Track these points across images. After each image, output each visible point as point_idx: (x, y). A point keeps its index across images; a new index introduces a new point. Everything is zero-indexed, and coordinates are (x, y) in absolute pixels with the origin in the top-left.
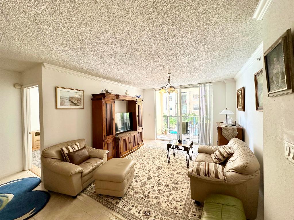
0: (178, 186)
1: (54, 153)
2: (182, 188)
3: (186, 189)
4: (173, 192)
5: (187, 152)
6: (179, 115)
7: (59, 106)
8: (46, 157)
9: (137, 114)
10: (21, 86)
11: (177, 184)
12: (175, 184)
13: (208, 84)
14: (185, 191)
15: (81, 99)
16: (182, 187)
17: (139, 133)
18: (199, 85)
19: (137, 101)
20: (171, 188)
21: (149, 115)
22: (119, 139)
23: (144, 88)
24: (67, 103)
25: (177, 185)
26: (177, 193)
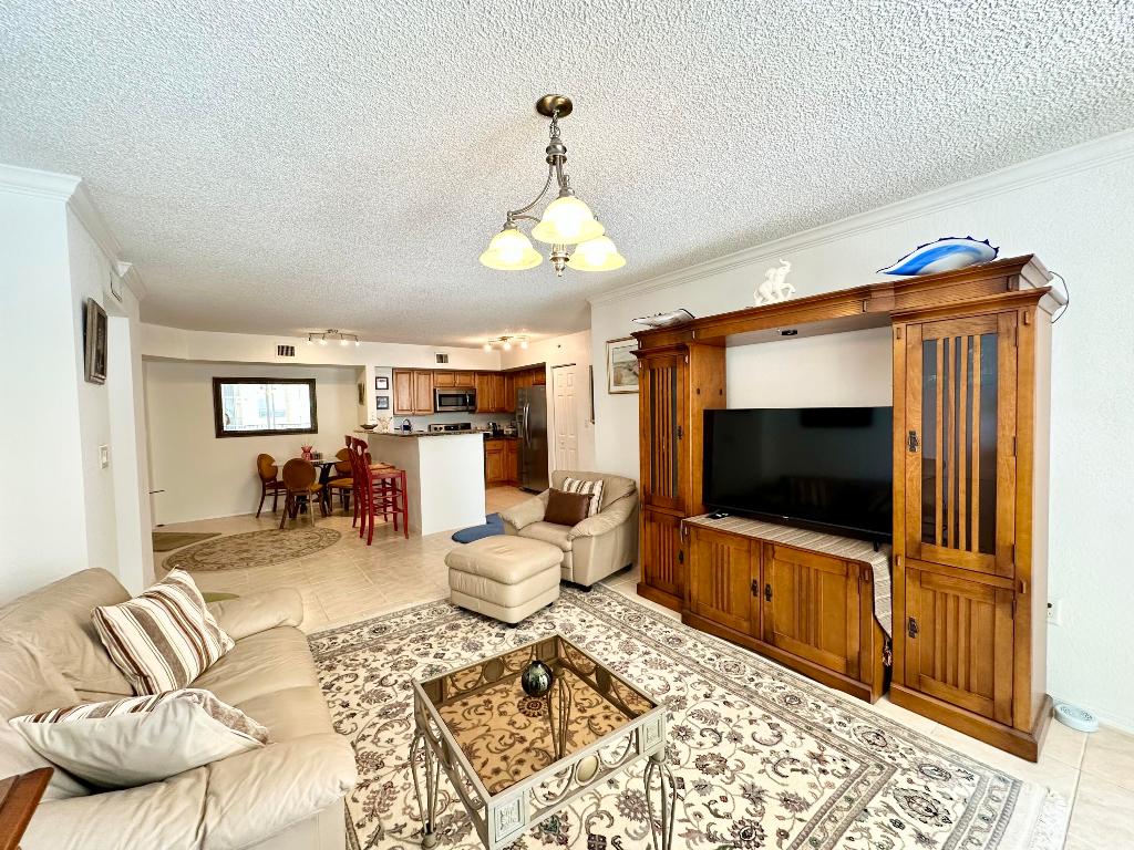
0: (376, 708)
2: (353, 715)
3: (341, 722)
4: (370, 686)
7: (613, 388)
11: (384, 714)
12: (391, 707)
14: (339, 714)
16: (359, 716)
20: (389, 690)
24: (628, 377)
25: (379, 708)
26: (357, 692)
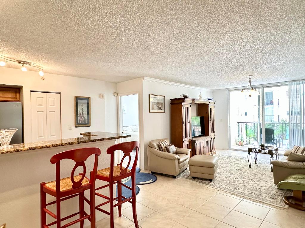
1: (155, 145)
5: (271, 155)
6: (261, 122)
7: (151, 111)
8: (152, 147)
9: (210, 119)
10: (118, 94)
13: (301, 82)
15: (163, 103)
17: (212, 138)
18: (288, 83)
19: (209, 104)
21: (221, 120)
22: (195, 142)
23: (214, 88)
24: (156, 107)
